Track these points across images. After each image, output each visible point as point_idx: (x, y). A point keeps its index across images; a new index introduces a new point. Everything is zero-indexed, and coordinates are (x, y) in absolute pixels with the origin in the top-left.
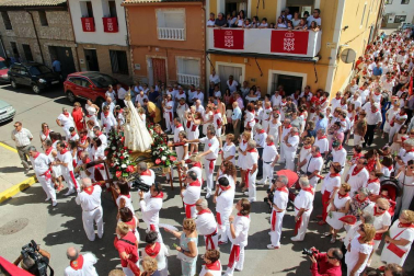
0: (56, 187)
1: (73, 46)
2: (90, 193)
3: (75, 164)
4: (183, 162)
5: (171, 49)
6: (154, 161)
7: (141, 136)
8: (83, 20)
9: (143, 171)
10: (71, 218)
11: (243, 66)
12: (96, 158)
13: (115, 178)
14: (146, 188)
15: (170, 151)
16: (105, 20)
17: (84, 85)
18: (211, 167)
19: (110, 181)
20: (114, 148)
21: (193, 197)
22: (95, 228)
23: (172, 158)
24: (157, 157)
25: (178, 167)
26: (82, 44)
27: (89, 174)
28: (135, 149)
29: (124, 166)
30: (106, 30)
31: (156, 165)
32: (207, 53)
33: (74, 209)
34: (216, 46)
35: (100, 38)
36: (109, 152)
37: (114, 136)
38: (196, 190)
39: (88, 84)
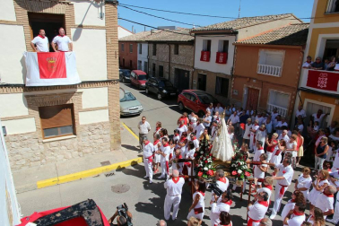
1: (191, 70)
2: (176, 182)
3: (170, 156)
4: (256, 180)
5: (266, 82)
6: (231, 172)
8: (203, 53)
9: (220, 177)
10: (157, 196)
11: (333, 107)
12: (187, 157)
13: (197, 177)
14: (218, 192)
15: (247, 167)
16: (218, 54)
17: (192, 100)
18: (282, 191)
19: (192, 177)
20: (202, 152)
21: (258, 214)
22: (172, 210)
23: (246, 174)
24: (234, 169)
25: (251, 182)
26: (197, 70)
27: (178, 167)
28: (218, 157)
29: (206, 169)
30: (217, 61)
31: (232, 175)
32: (298, 90)
33: (161, 190)
34: (309, 84)
35: (212, 67)
36: (198, 153)
37: (204, 143)
39: (195, 99)
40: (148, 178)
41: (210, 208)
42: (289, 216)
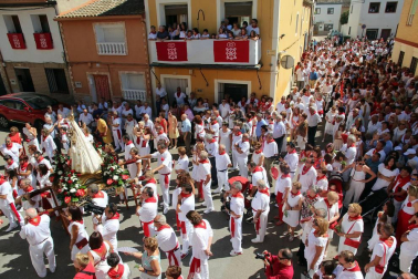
1: (1, 65)
2: (36, 224)
3: (15, 195)
4: (137, 179)
5: (112, 64)
6: (105, 182)
7: (88, 157)
8: (10, 36)
9: (95, 193)
11: (189, 78)
13: (65, 205)
15: (122, 170)
16: (37, 36)
17: (18, 108)
18: (166, 181)
19: (59, 209)
20: (60, 173)
21: (150, 214)
22: (46, 262)
23: (124, 177)
24: (108, 177)
25: (132, 186)
26: (11, 63)
27: (33, 203)
28: (83, 171)
29: (73, 190)
30: (39, 47)
31: (108, 186)
32: (151, 66)
33: (19, 245)
34: (159, 59)
35: (32, 55)
36: (54, 177)
37: (59, 160)
38: (152, 207)
39: (23, 106)
42: (180, 203)
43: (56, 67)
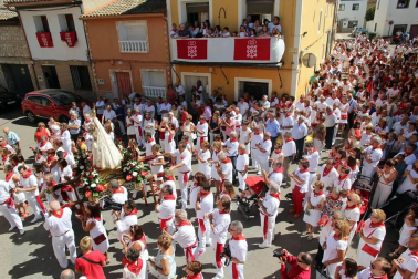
0: (20, 214)
1: (29, 63)
2: (59, 216)
4: (155, 176)
5: (134, 61)
6: (125, 178)
7: (109, 153)
8: (39, 35)
9: (115, 189)
10: (40, 246)
11: (209, 75)
12: (63, 180)
13: (86, 199)
14: (118, 207)
15: (142, 166)
16: (63, 35)
17: (44, 104)
18: (185, 179)
19: (80, 202)
20: (82, 167)
21: (168, 211)
22: (67, 253)
23: (143, 173)
24: (127, 173)
25: (150, 182)
26: (39, 61)
27: (56, 197)
28: (104, 167)
29: (93, 185)
31: (127, 181)
32: (172, 63)
33: (43, 236)
34: (179, 56)
36: (77, 171)
37: (81, 155)
38: (171, 204)
39: (49, 102)
40: (16, 229)
41: (115, 229)
42: (199, 200)
43: (80, 64)
